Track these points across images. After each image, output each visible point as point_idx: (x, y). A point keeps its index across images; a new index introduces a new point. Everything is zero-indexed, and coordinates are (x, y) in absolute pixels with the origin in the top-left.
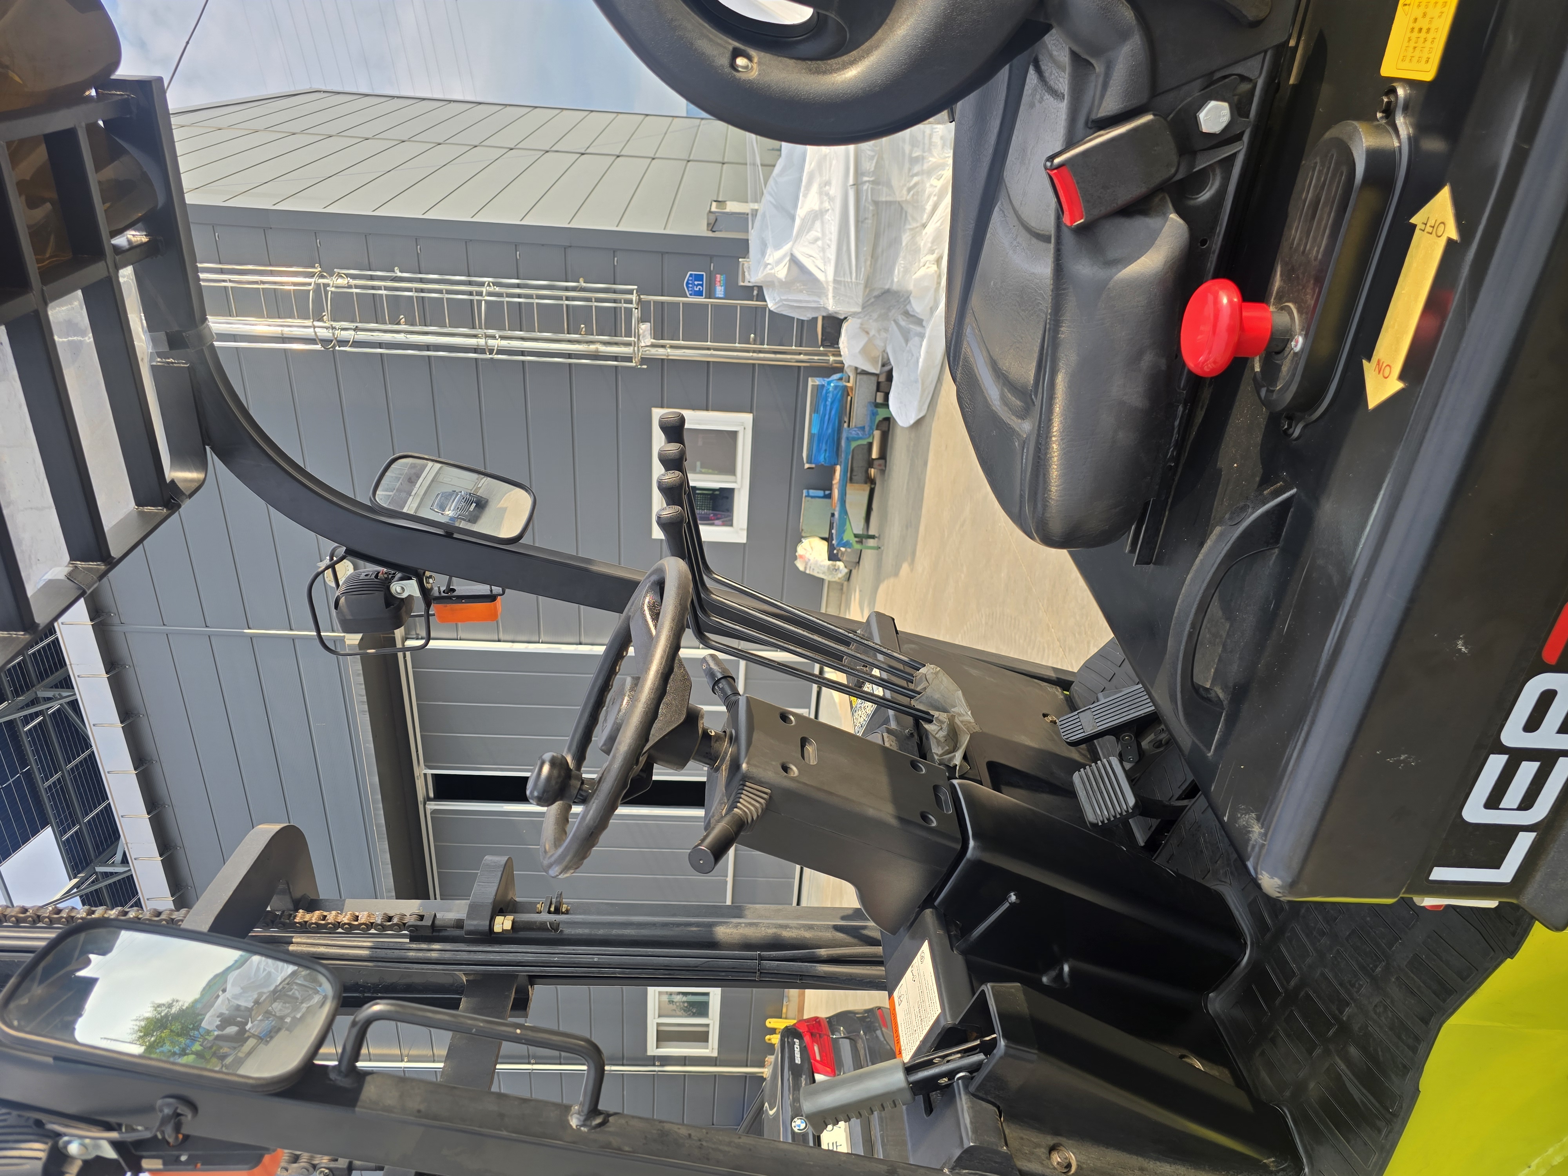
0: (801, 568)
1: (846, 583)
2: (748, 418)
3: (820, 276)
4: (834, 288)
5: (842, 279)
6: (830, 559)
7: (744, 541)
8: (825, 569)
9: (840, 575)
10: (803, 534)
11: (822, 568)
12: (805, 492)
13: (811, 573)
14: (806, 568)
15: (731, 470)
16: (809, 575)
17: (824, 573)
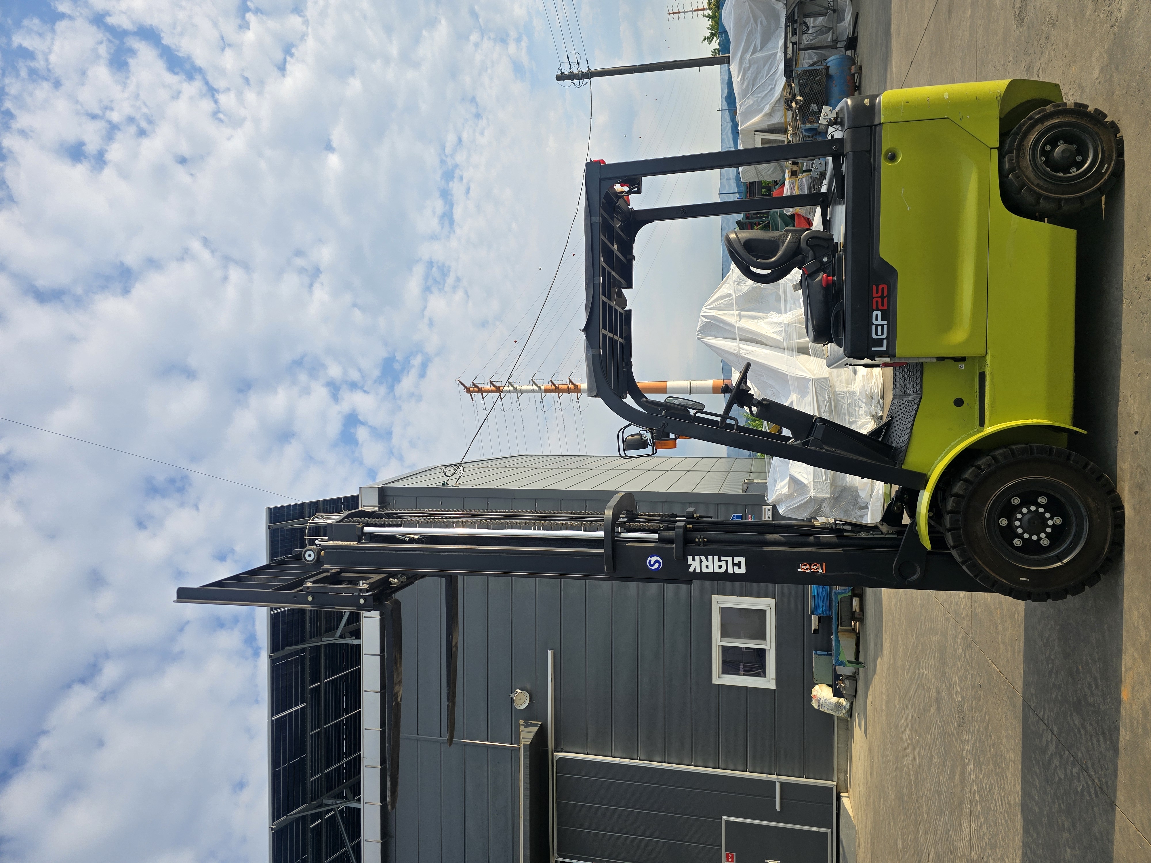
0: (816, 707)
1: (849, 719)
2: (772, 602)
3: (806, 482)
4: (814, 485)
5: (818, 481)
6: (834, 696)
7: (774, 687)
8: (833, 706)
9: (844, 711)
10: (815, 682)
11: (831, 706)
12: (814, 652)
13: (823, 710)
14: (819, 706)
15: (762, 636)
16: (822, 711)
17: (832, 710)
